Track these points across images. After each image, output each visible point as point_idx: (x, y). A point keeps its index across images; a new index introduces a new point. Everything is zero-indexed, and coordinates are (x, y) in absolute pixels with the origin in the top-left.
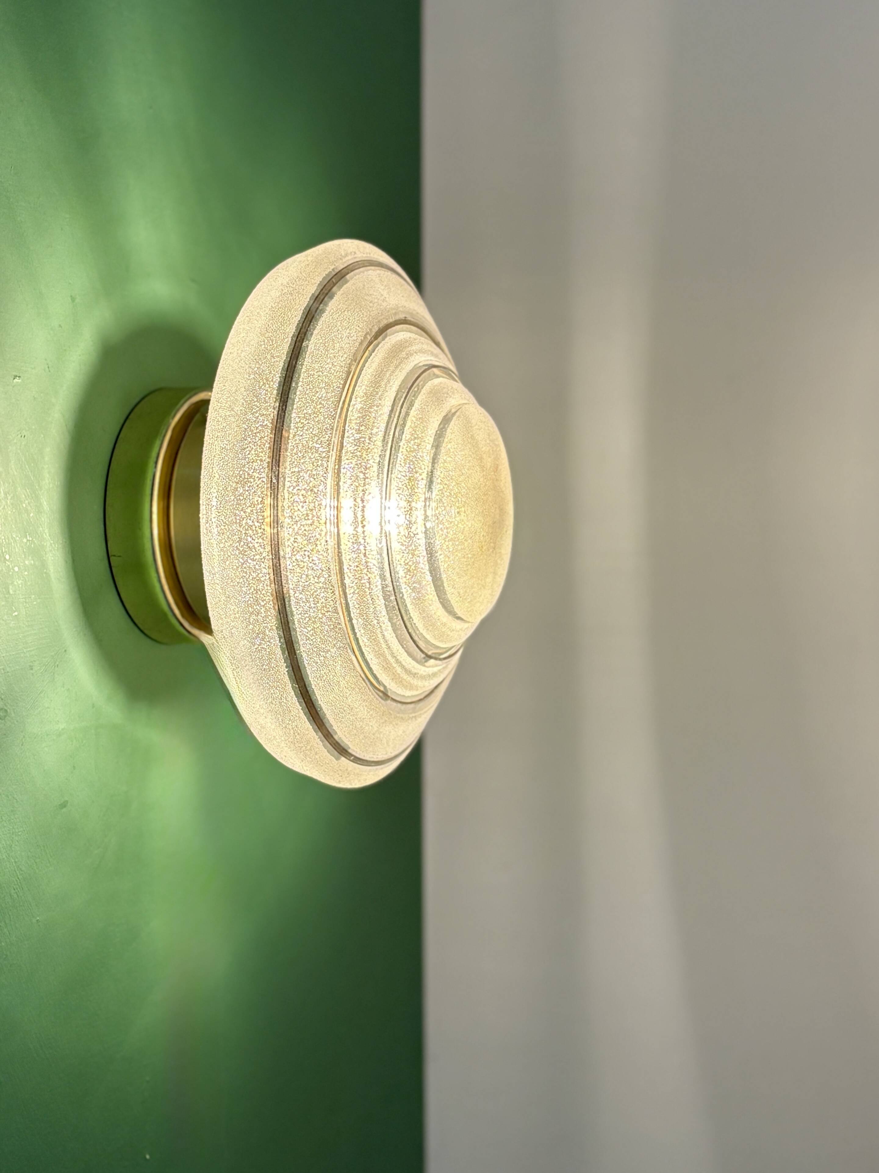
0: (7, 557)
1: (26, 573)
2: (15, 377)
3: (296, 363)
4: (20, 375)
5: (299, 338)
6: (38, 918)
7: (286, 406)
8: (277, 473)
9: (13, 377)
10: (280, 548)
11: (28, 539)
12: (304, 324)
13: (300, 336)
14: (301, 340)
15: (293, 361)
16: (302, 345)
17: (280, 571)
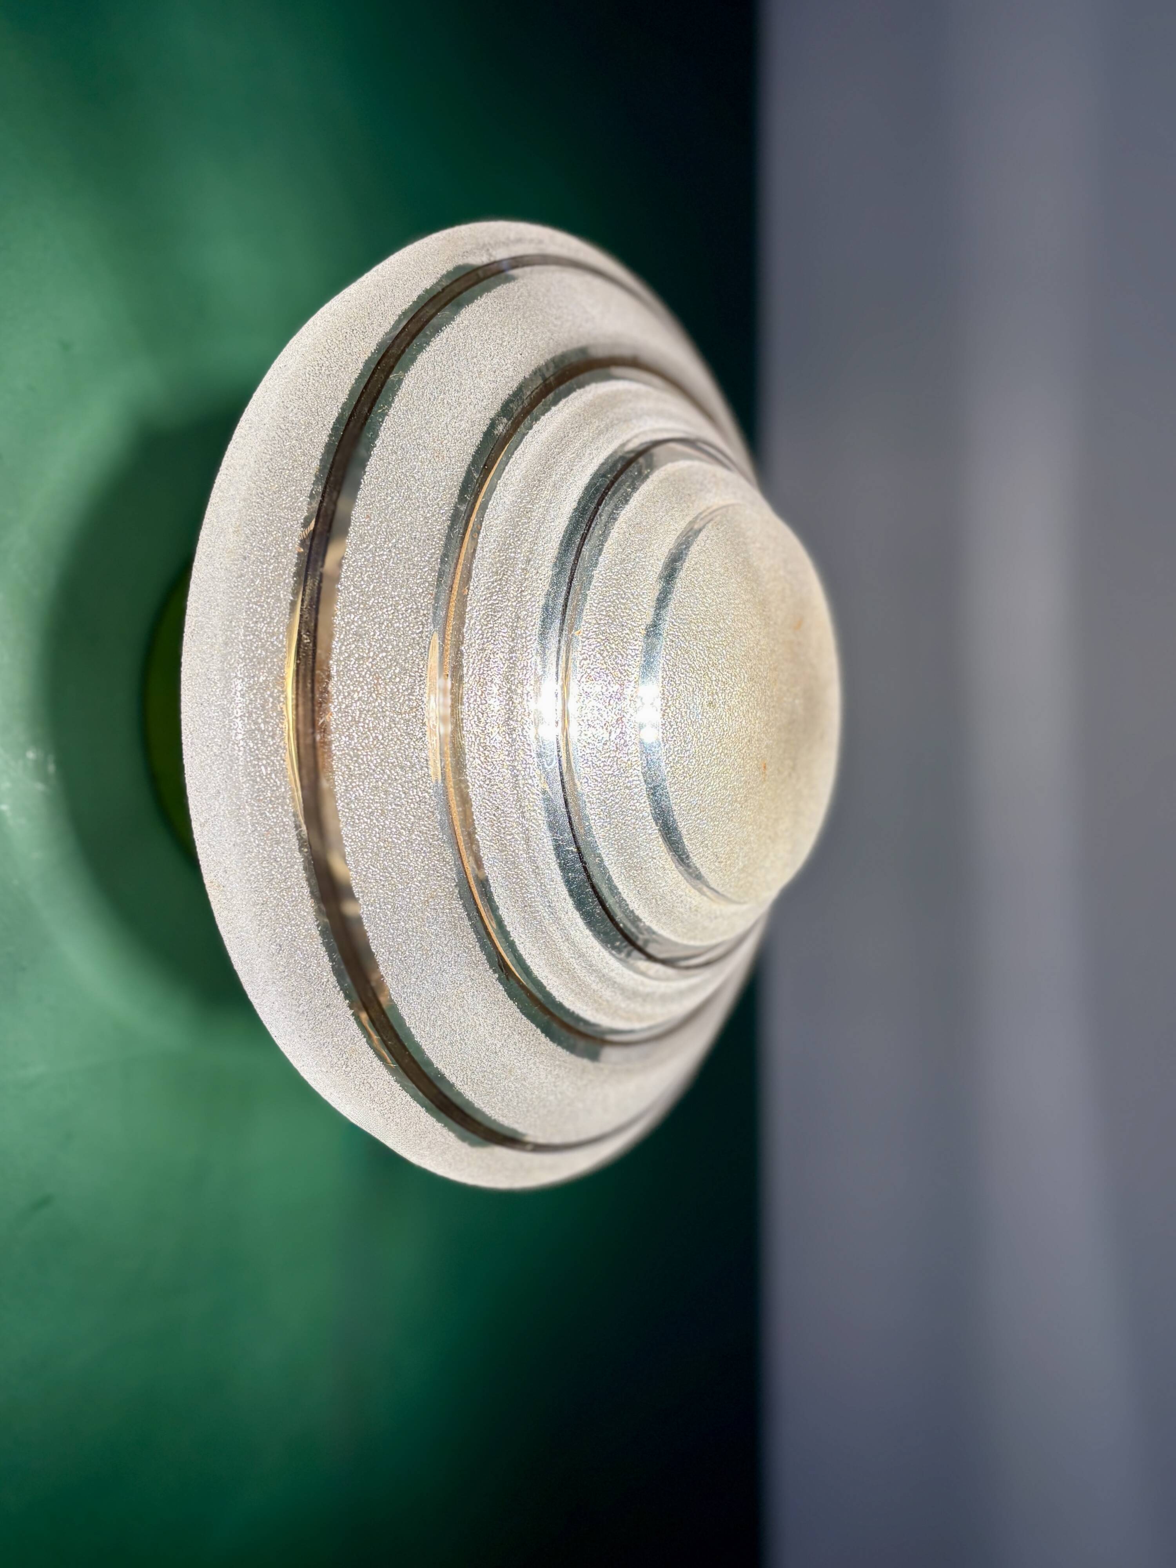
3: (370, 411)
5: (383, 364)
7: (340, 494)
12: (399, 342)
13: (386, 360)
14: (388, 370)
15: (363, 405)
16: (387, 377)
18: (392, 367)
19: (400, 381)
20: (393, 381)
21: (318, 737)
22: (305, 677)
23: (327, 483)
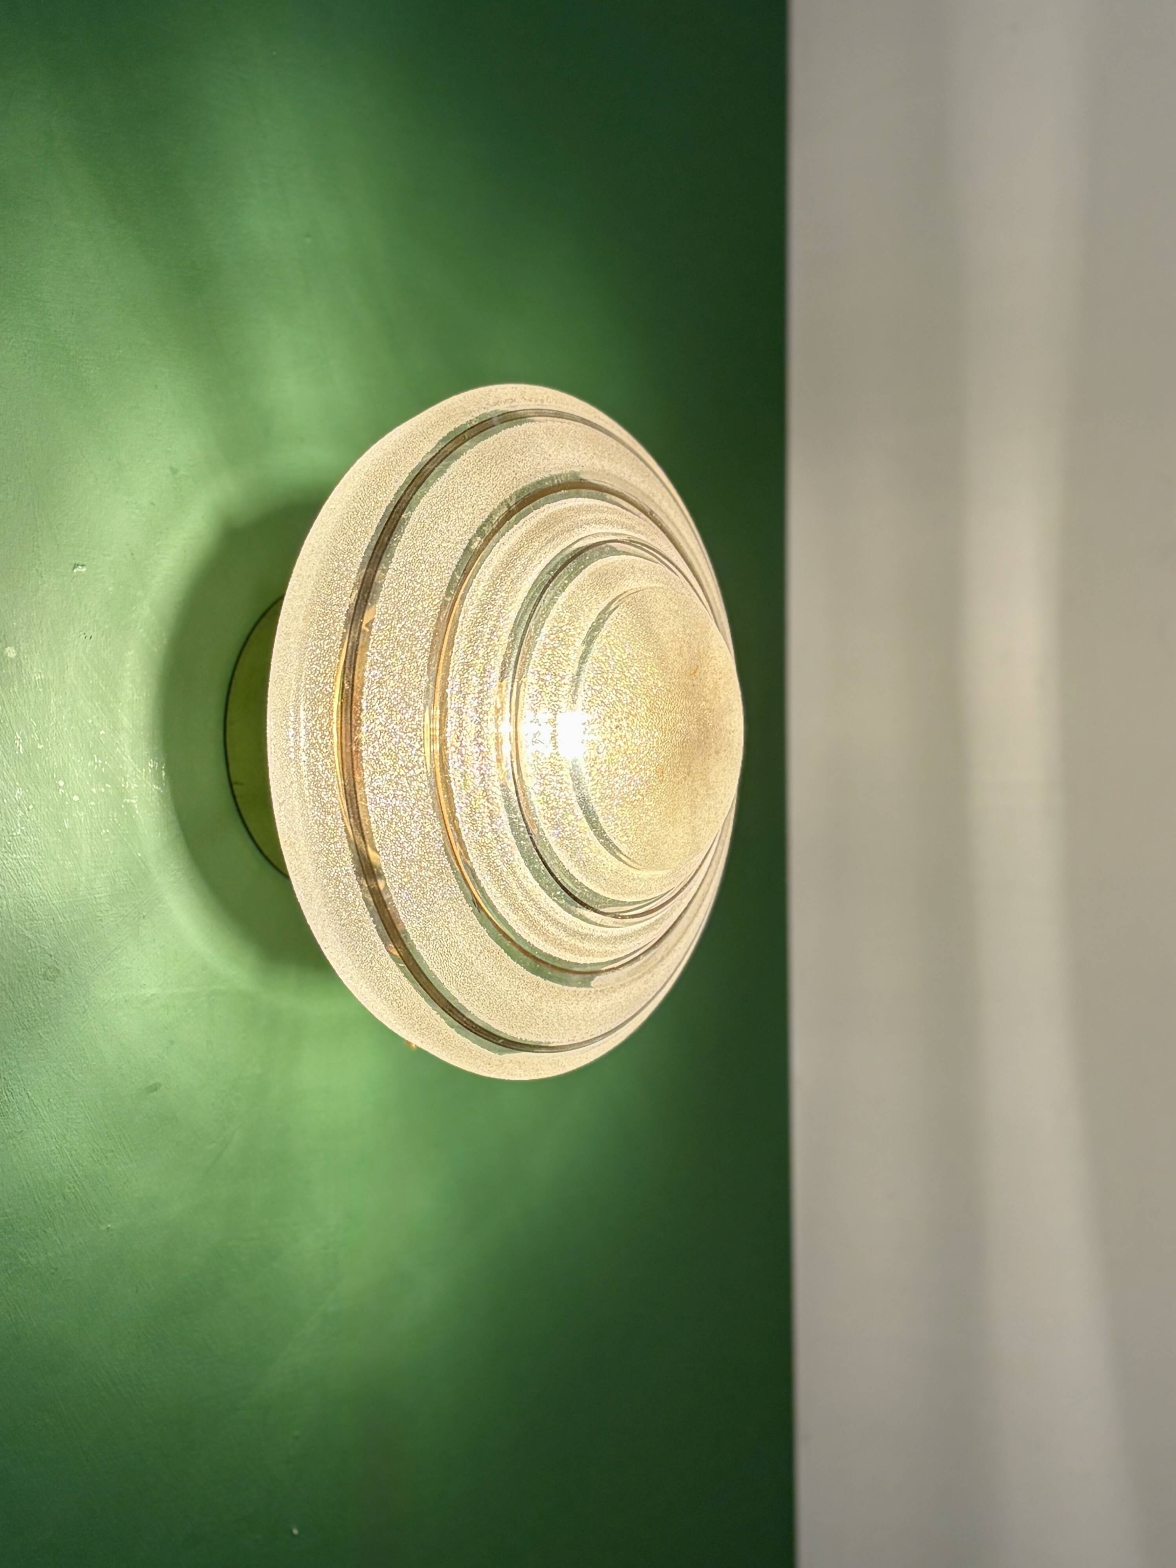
0: (61, 783)
1: (92, 803)
2: (76, 566)
3: (389, 540)
4: (85, 563)
5: (398, 508)
6: (109, 1226)
7: (369, 594)
8: (351, 677)
9: (72, 566)
10: (356, 772)
11: (96, 761)
12: (408, 491)
13: (399, 505)
14: (401, 511)
15: (385, 536)
16: (400, 517)
17: (357, 802)
18: (404, 510)
19: (409, 518)
20: (404, 519)
21: (354, 748)
22: (346, 710)
23: (361, 588)
